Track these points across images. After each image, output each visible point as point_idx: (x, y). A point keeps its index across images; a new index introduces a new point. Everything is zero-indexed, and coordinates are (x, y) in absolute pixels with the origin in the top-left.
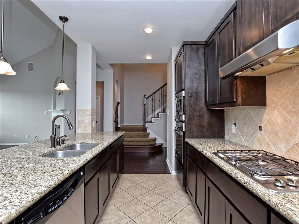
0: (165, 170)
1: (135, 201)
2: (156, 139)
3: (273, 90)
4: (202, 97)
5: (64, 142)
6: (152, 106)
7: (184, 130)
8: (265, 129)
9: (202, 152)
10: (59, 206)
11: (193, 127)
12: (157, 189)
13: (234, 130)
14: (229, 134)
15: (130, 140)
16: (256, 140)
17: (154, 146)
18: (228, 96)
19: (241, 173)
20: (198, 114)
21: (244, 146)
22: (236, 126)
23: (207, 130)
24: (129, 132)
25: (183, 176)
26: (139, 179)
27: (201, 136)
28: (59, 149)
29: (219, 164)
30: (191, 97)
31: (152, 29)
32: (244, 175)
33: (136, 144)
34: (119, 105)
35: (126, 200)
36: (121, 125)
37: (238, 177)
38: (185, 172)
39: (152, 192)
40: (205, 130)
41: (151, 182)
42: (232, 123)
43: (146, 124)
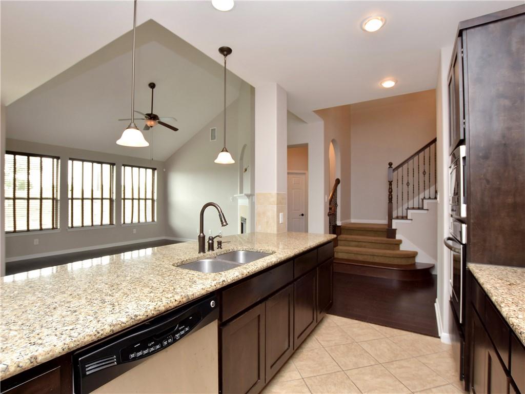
1: (340, 376)
2: (416, 254)
5: (221, 245)
6: (408, 184)
7: (464, 241)
10: (152, 352)
11: (492, 234)
15: (358, 251)
17: (410, 269)
24: (357, 235)
26: (360, 332)
28: (209, 256)
31: (382, 20)
33: (371, 261)
34: (339, 186)
35: (323, 369)
36: (343, 221)
39: (383, 368)
41: (385, 345)
43: (394, 222)
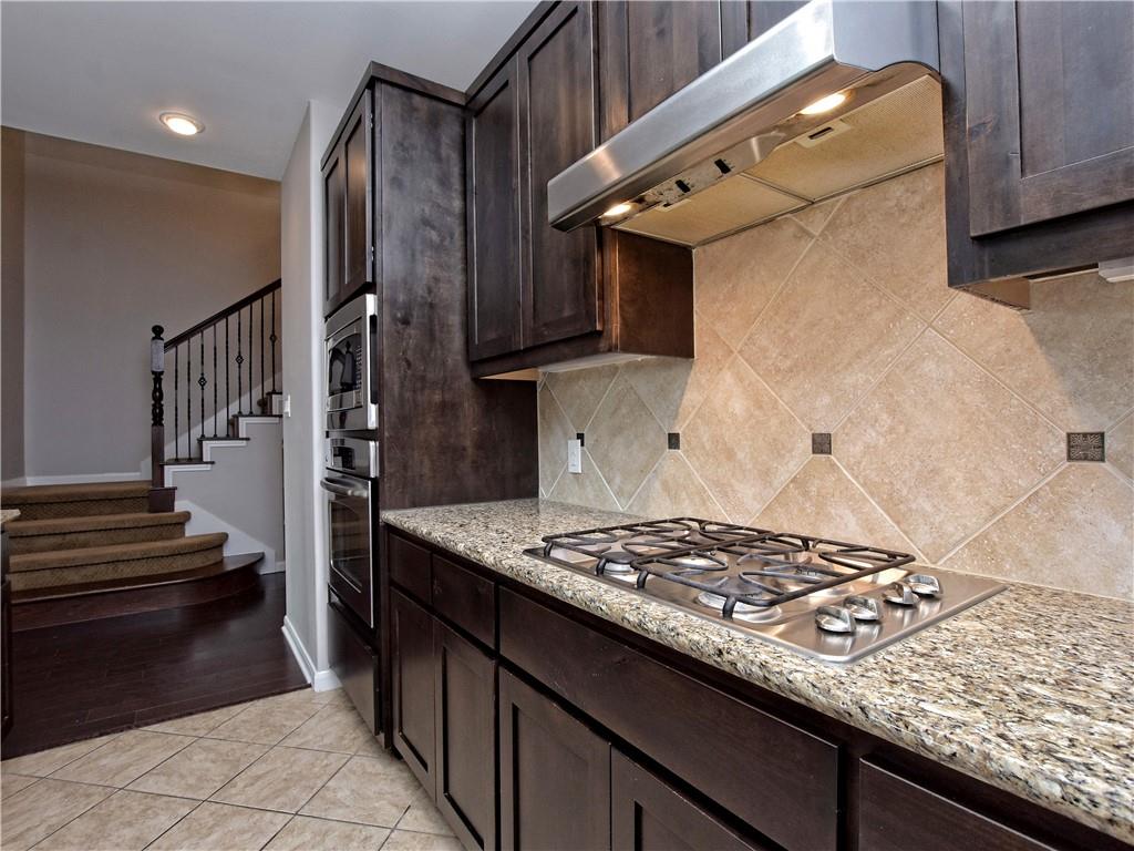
0: (280, 676)
2: (224, 537)
3: (715, 300)
4: (452, 326)
6: (202, 382)
7: (374, 473)
8: (689, 442)
9: (473, 556)
11: (416, 454)
12: (241, 785)
13: (575, 457)
14: (554, 478)
15: (62, 560)
16: (657, 485)
17: (212, 574)
18: (567, 313)
19: (681, 614)
20: (437, 398)
21: (617, 514)
22: (582, 444)
23: (476, 467)
24: (57, 516)
25: (375, 684)
26: (124, 759)
27: (454, 494)
29: (570, 594)
30: (406, 322)
32: (695, 618)
37: (681, 630)
38: (384, 664)
39: (213, 807)
40: (465, 467)
41: (202, 756)
42: (565, 434)
43: (169, 471)
